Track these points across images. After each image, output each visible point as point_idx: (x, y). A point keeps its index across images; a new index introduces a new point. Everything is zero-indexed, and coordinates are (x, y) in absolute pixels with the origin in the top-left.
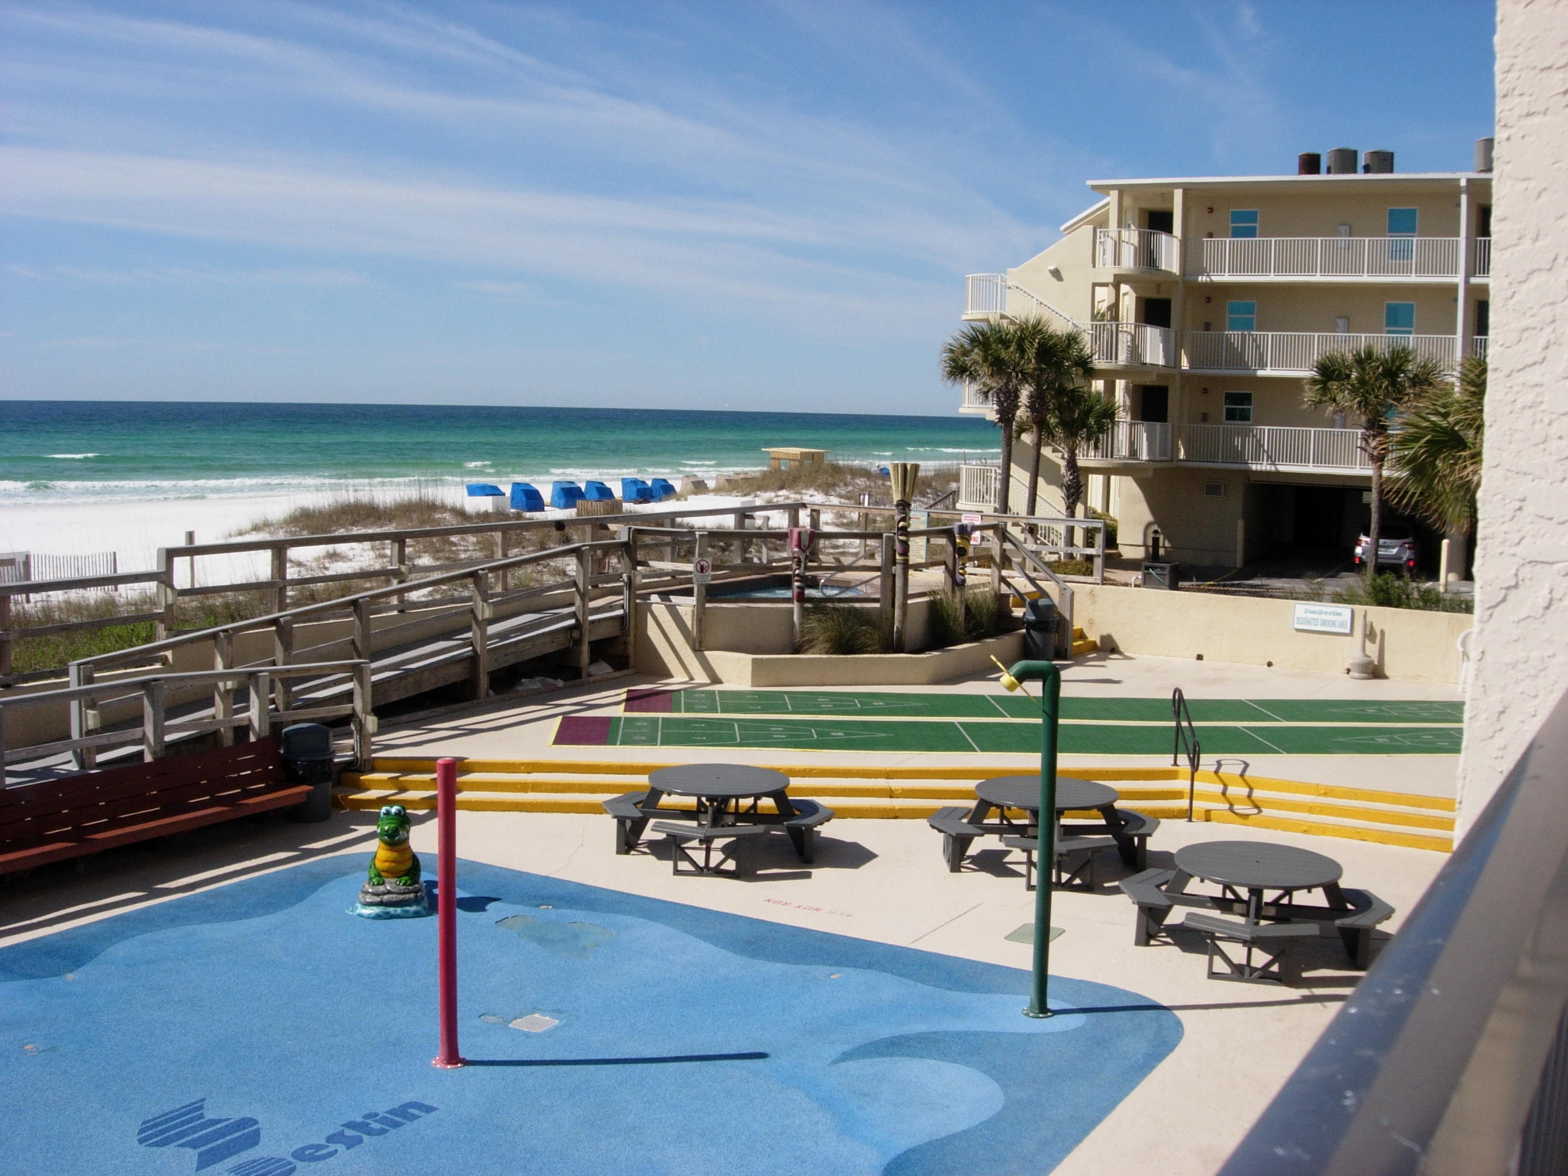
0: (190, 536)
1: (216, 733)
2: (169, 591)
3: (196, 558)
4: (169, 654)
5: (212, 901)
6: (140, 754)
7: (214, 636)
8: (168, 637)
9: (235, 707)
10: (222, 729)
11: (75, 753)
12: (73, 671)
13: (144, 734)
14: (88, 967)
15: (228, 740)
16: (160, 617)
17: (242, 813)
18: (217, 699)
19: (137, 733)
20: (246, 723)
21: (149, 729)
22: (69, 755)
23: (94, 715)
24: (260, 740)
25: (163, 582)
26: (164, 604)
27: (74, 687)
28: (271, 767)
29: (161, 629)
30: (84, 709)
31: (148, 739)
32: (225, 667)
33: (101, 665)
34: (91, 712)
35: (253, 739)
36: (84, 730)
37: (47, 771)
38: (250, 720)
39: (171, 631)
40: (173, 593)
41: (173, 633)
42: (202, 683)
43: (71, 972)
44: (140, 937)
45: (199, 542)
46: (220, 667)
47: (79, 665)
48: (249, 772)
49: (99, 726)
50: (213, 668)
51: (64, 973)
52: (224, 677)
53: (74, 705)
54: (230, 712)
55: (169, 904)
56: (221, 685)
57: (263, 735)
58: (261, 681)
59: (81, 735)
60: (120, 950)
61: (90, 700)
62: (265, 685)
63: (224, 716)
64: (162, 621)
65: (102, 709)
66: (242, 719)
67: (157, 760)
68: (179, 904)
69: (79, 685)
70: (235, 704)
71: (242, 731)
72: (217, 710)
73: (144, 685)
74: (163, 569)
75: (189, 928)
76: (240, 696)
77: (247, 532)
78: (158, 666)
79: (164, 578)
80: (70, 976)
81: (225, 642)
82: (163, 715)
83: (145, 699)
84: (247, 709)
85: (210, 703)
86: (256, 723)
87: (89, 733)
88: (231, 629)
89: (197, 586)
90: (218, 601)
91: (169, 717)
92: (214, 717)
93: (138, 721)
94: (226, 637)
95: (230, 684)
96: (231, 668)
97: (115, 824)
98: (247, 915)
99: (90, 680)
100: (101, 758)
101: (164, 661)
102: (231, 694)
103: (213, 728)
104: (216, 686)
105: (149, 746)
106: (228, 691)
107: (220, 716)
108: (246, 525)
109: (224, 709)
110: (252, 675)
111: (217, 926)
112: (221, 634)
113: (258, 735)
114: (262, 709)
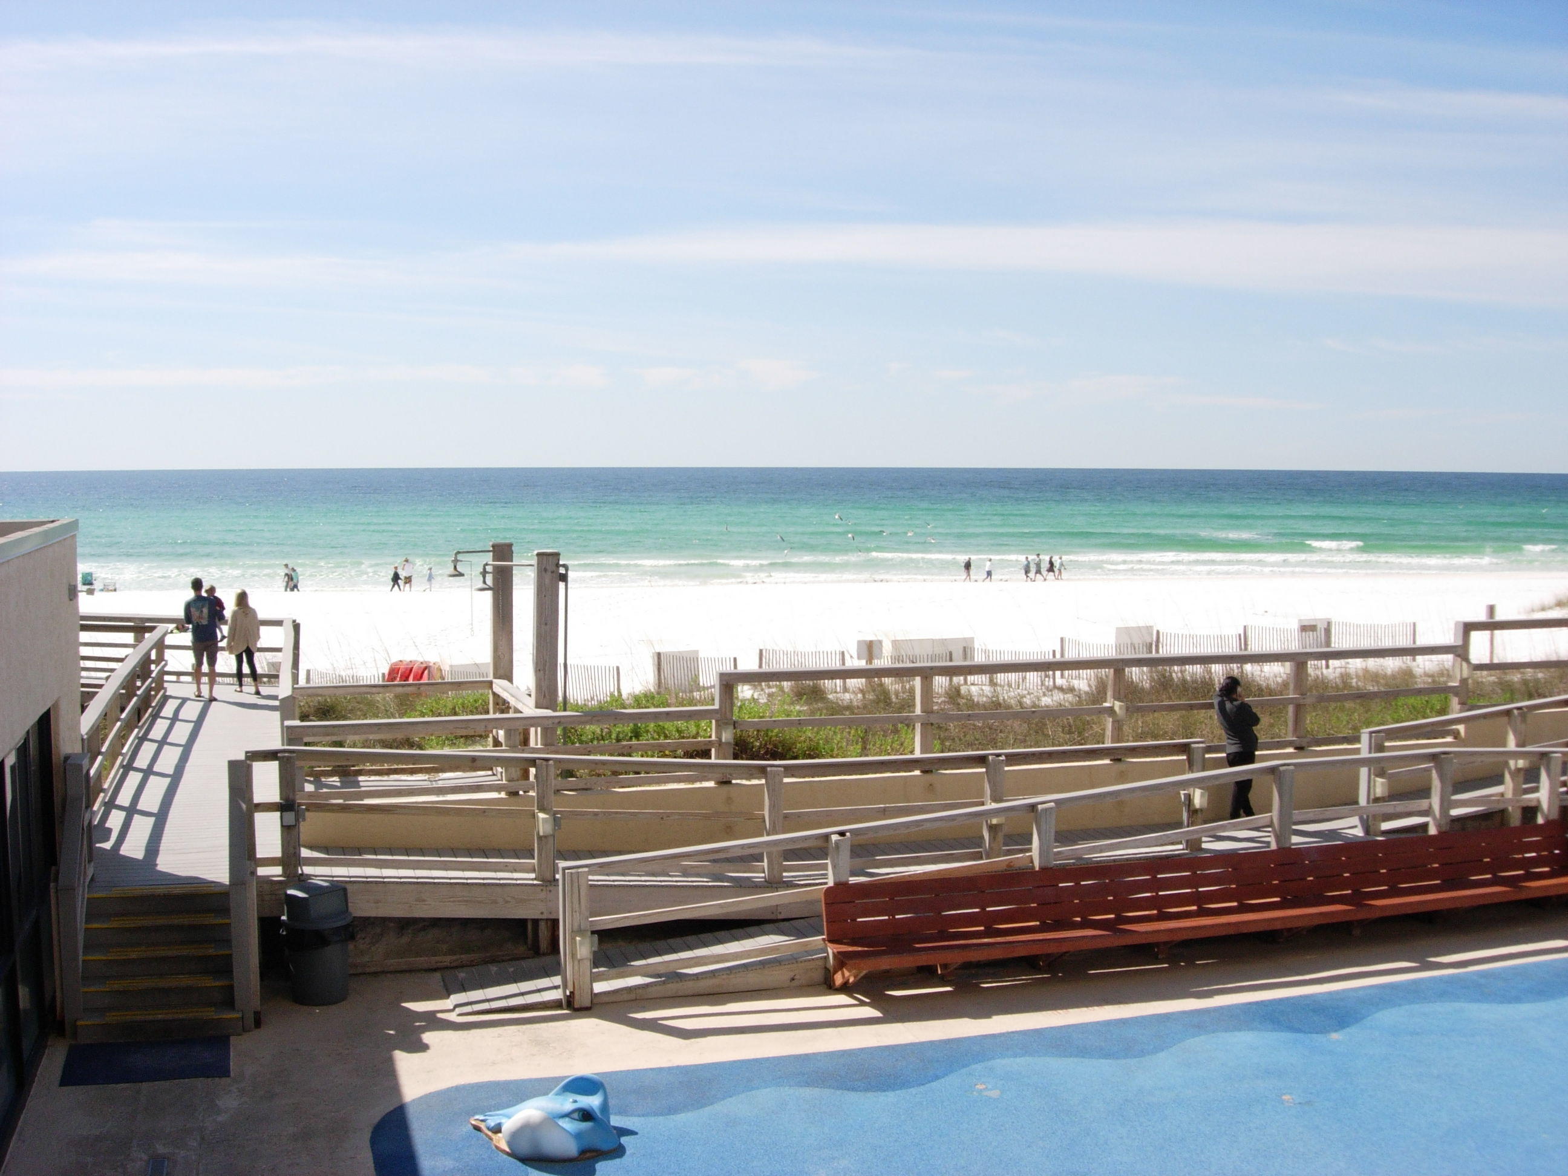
0: (1491, 609)
1: (1503, 812)
2: (1465, 665)
3: (1497, 632)
4: (1461, 728)
5: (1483, 981)
6: (1425, 826)
7: (1508, 713)
8: (1461, 711)
9: (1525, 786)
10: (1510, 809)
11: (1361, 819)
12: (1365, 738)
13: (1430, 807)
14: (1353, 1030)
15: (1515, 820)
16: (1454, 691)
17: (1523, 896)
18: (1507, 777)
19: (1423, 804)
20: (1533, 804)
21: (1435, 801)
22: (1355, 820)
23: (1382, 783)
24: (1549, 823)
25: (1459, 656)
26: (1459, 678)
27: (1365, 754)
28: (1557, 852)
29: (1455, 702)
30: (1373, 777)
31: (1433, 811)
32: (1518, 745)
33: (1392, 734)
34: (1379, 780)
35: (1540, 820)
36: (1372, 797)
37: (1333, 834)
38: (1538, 801)
39: (1464, 705)
40: (1468, 667)
41: (1466, 707)
42: (1492, 760)
43: (1336, 1031)
44: (1407, 1007)
45: (1500, 616)
46: (1512, 745)
47: (1371, 733)
48: (1534, 854)
49: (1387, 794)
50: (1505, 745)
51: (1329, 1032)
52: (1515, 755)
53: (1364, 772)
54: (1519, 791)
55: (1441, 979)
56: (1512, 763)
57: (1551, 818)
58: (1553, 766)
59: (1368, 802)
60: (1387, 1017)
61: (1379, 768)
62: (1557, 767)
63: (1514, 794)
64: (1456, 694)
65: (1390, 778)
66: (1530, 800)
67: (1442, 834)
68: (1450, 980)
69: (1370, 752)
70: (1525, 784)
71: (1530, 812)
72: (1506, 789)
73: (1434, 757)
74: (1460, 643)
75: (1457, 1005)
76: (1531, 775)
77: (1550, 608)
78: (1449, 739)
79: (1460, 652)
80: (1335, 1036)
81: (1519, 720)
82: (1450, 789)
83: (1434, 772)
84: (1536, 790)
85: (1498, 780)
86: (1545, 805)
87: (1377, 800)
88: (1527, 707)
89: (1496, 661)
90: (1516, 677)
91: (1456, 791)
92: (1502, 795)
93: (1425, 792)
94: (1521, 715)
95: (1521, 763)
96: (1523, 746)
97: (1394, 892)
99: (1380, 748)
100: (1386, 826)
101: (1456, 734)
102: (1522, 773)
103: (1501, 806)
104: (1506, 764)
105: (1434, 818)
106: (1519, 770)
107: (1509, 795)
108: (1549, 599)
109: (1514, 787)
110: (1544, 755)
111: (1485, 1006)
112: (1516, 712)
113: (1546, 817)
114: (1552, 791)
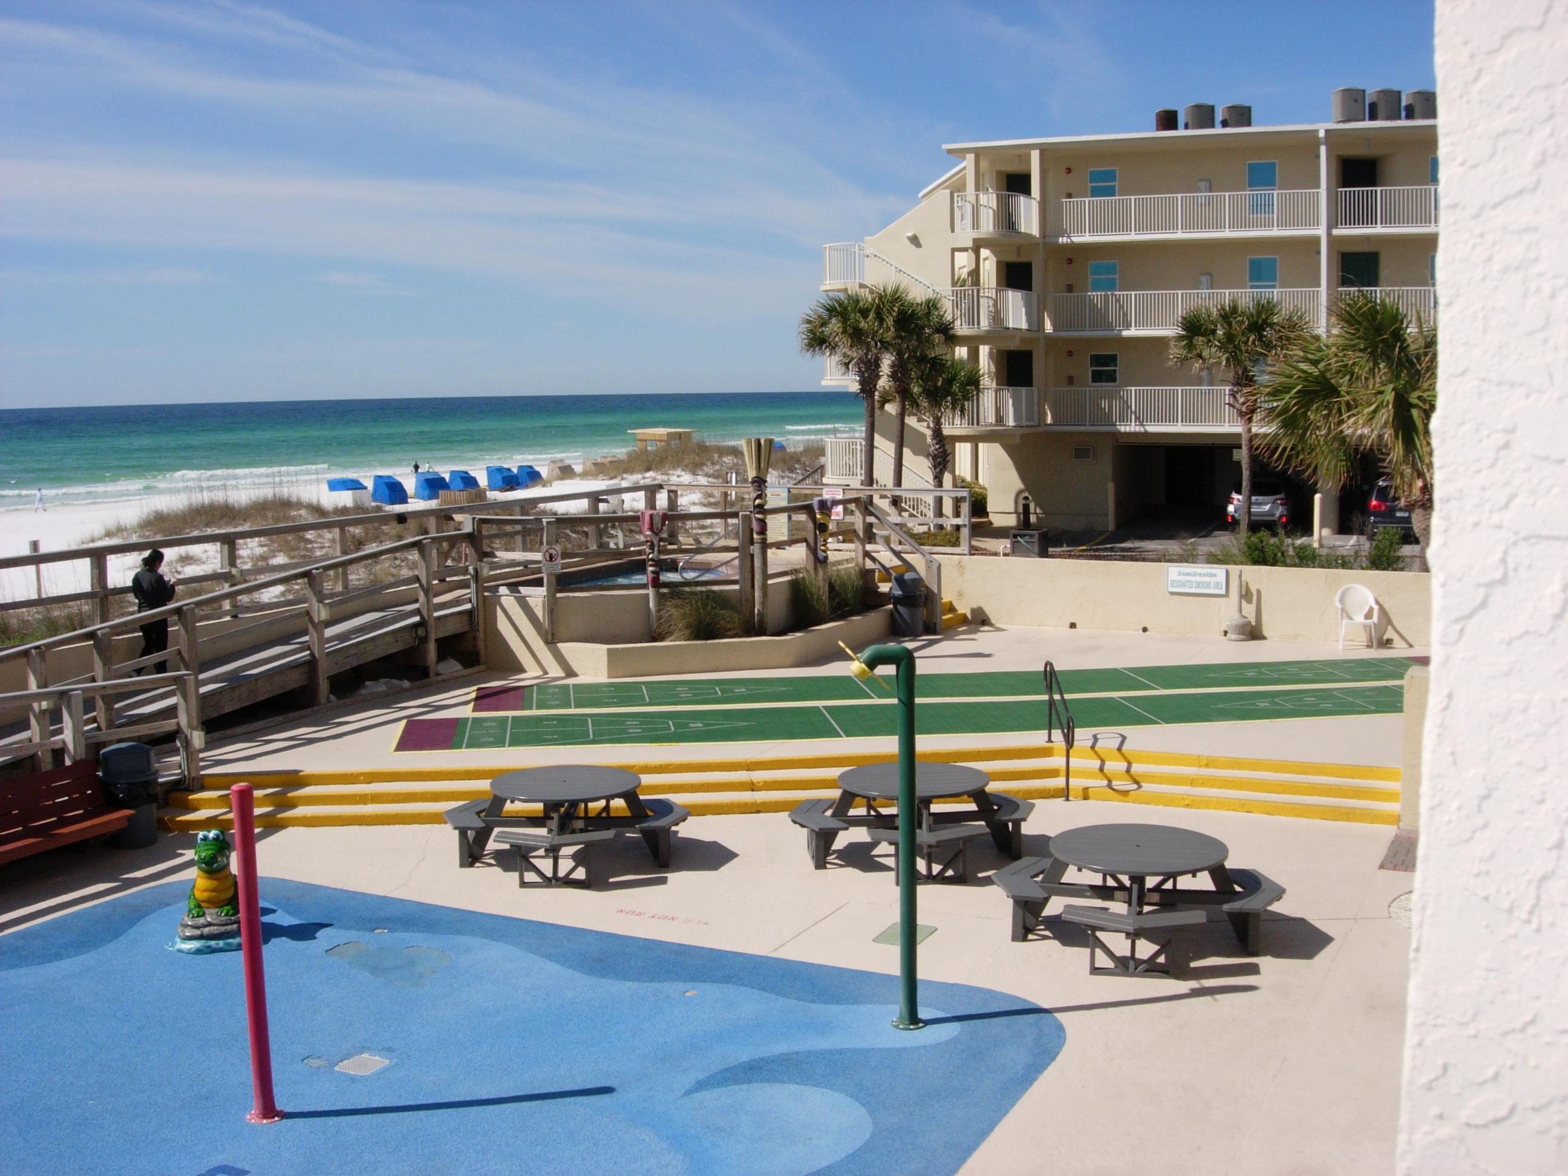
0: (35, 545)
1: (33, 758)
3: (43, 566)
5: (20, 943)
7: (26, 653)
9: (52, 728)
10: (40, 754)
15: (47, 764)
17: (59, 844)
18: (33, 721)
20: (59, 746)
24: (76, 763)
28: (89, 792)
32: (39, 687)
35: (68, 762)
38: (64, 742)
42: (18, 703)
45: (44, 549)
46: (33, 687)
48: (66, 798)
50: (26, 689)
52: (38, 697)
54: (47, 734)
56: (36, 706)
57: (78, 758)
58: (73, 701)
62: (78, 704)
63: (41, 739)
66: (55, 742)
70: (52, 725)
71: (59, 753)
72: (33, 732)
76: (55, 716)
77: (101, 539)
81: (38, 660)
84: (60, 731)
85: (26, 726)
86: (71, 746)
88: (45, 645)
89: (44, 596)
90: (57, 612)
92: (30, 740)
94: (39, 654)
95: (44, 705)
96: (46, 687)
98: (58, 957)
102: (48, 715)
103: (30, 752)
104: (31, 707)
106: (43, 712)
107: (37, 739)
108: (98, 530)
109: (41, 731)
110: (63, 694)
111: (23, 971)
112: (33, 651)
113: (73, 759)
114: (76, 730)
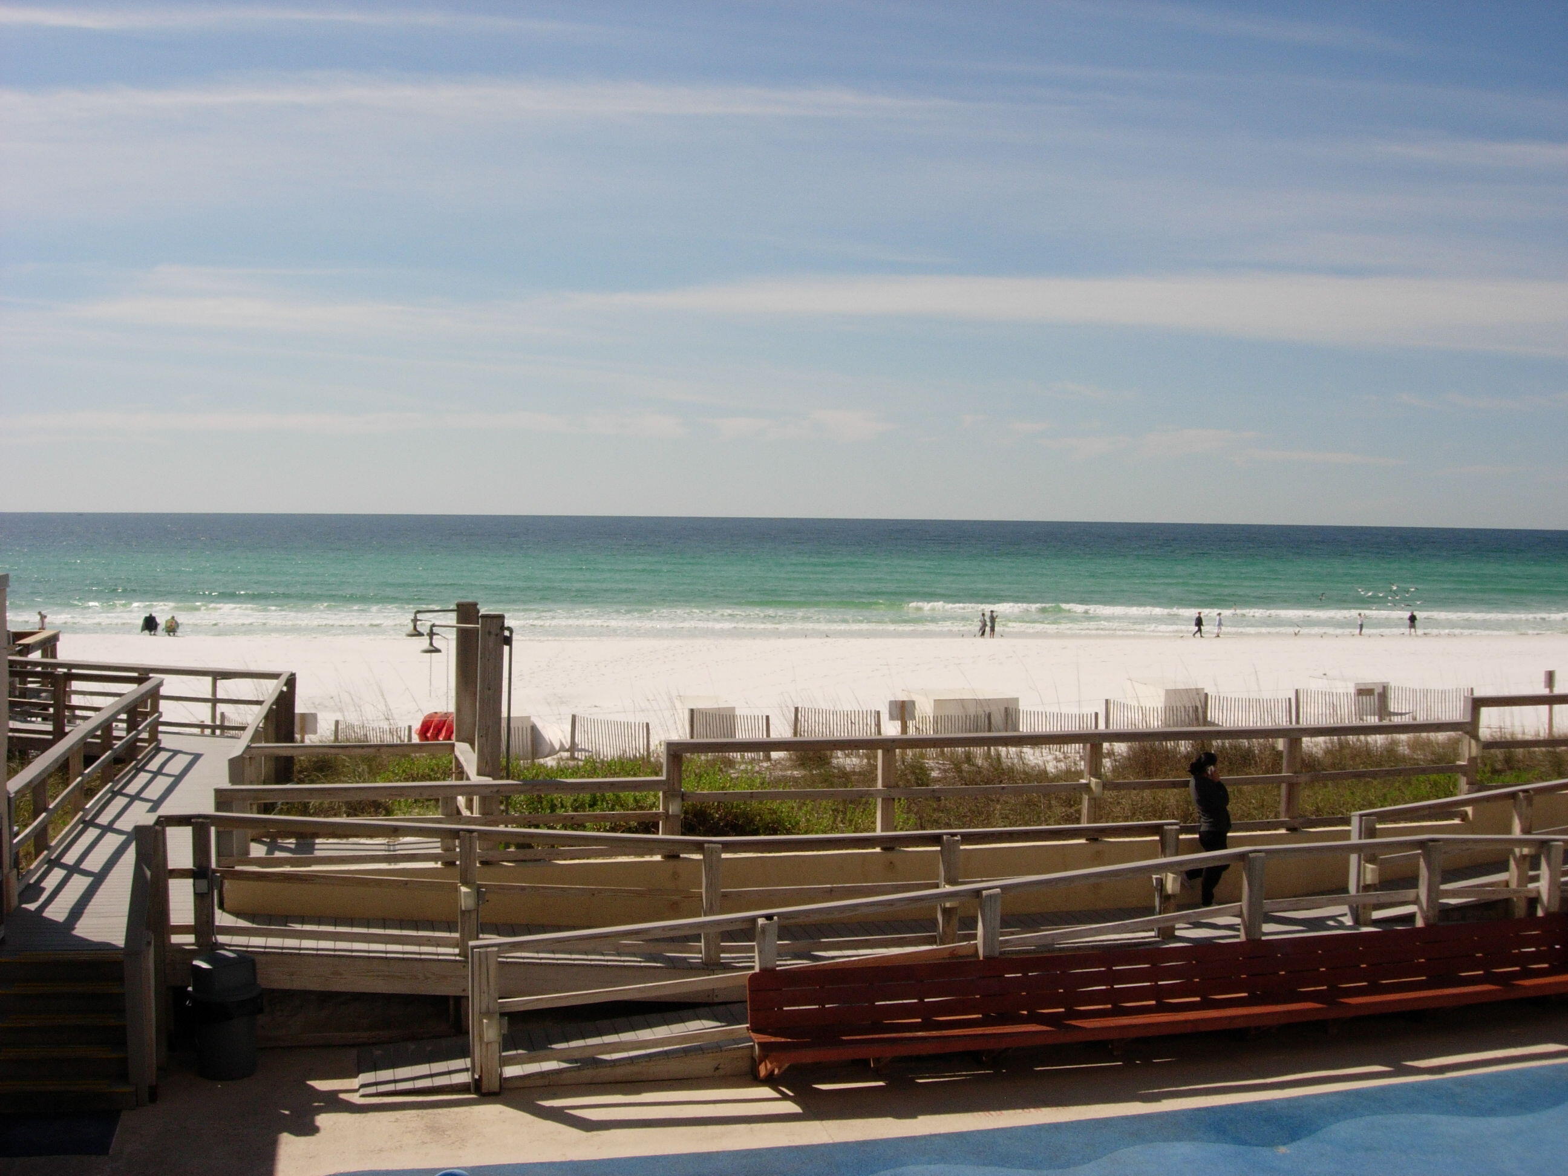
0: (1550, 677)
1: (1507, 901)
2: (1473, 742)
4: (1469, 810)
6: (1410, 918)
7: (1513, 795)
8: (1470, 792)
10: (1515, 899)
11: (1351, 908)
12: (1355, 821)
13: (1418, 897)
14: (1304, 1144)
15: (1520, 911)
16: (1462, 770)
17: (1518, 995)
18: (1512, 864)
19: (1411, 894)
20: (1533, 895)
21: (1423, 892)
22: (1345, 909)
23: (1372, 870)
24: (1548, 915)
25: (1467, 733)
26: (1467, 756)
27: (1355, 840)
28: (1557, 947)
29: (1463, 782)
30: (1363, 862)
31: (1421, 903)
32: (1522, 833)
33: (1383, 817)
34: (1370, 866)
35: (1540, 913)
36: (1362, 884)
37: (1318, 923)
38: (1539, 892)
39: (1476, 785)
40: (1477, 745)
41: (1476, 787)
42: (1499, 847)
43: (1284, 1144)
44: (1368, 1119)
46: (1517, 832)
47: (1361, 816)
48: (1533, 949)
49: (1377, 882)
50: (1509, 832)
51: (1278, 1144)
52: (1520, 843)
53: (1354, 858)
54: (1523, 879)
55: (1412, 1085)
56: (1517, 851)
57: (1552, 910)
58: (1553, 855)
59: (1358, 891)
60: (1344, 1129)
61: (1369, 854)
62: (1558, 856)
64: (1465, 774)
65: (1382, 864)
66: (1529, 891)
67: (1428, 926)
68: (1423, 1086)
69: (1360, 838)
70: (1529, 871)
71: (1533, 901)
72: (1510, 876)
73: (1421, 844)
74: (1468, 719)
75: (1424, 1117)
76: (1534, 863)
78: (1457, 821)
79: (1469, 728)
80: (1282, 1149)
81: (1524, 803)
82: (1439, 879)
83: (1422, 860)
84: (1537, 879)
85: (1505, 868)
86: (1545, 897)
87: (1367, 888)
88: (1534, 789)
91: (1445, 881)
92: (1507, 883)
93: (1411, 882)
94: (1526, 798)
95: (1526, 851)
96: (1529, 834)
97: (1375, 989)
98: (1492, 1112)
99: (1372, 833)
100: (1377, 915)
101: (1464, 816)
102: (1527, 860)
103: (1505, 895)
104: (1512, 852)
105: (1421, 908)
106: (1524, 857)
107: (1513, 885)
109: (1519, 876)
110: (1544, 843)
111: (1456, 1119)
112: (1521, 794)
113: (1546, 910)
114: (1553, 882)
